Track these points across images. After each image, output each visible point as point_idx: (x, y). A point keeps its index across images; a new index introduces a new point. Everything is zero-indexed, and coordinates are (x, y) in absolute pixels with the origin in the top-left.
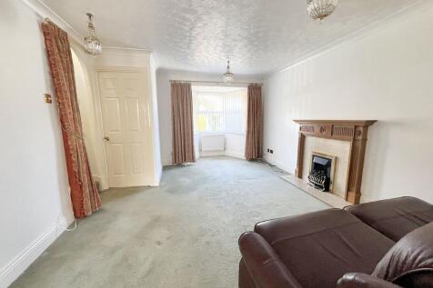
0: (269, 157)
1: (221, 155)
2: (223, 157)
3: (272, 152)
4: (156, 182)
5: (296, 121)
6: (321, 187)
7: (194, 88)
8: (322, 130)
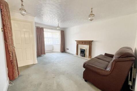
0: (67, 51)
1: (52, 51)
2: (53, 52)
3: (68, 49)
4: (36, 62)
5: (76, 41)
6: (83, 56)
7: (44, 30)
8: (82, 43)
